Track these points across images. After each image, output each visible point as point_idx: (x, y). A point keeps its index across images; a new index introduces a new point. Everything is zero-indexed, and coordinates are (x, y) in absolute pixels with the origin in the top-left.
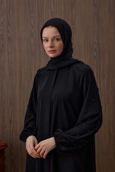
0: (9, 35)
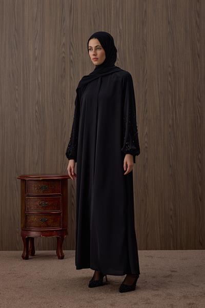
0: (72, 58)
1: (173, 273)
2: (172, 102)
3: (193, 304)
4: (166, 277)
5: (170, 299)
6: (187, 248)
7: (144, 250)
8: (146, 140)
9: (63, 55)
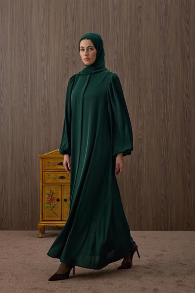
1: (164, 253)
2: (164, 99)
3: (181, 281)
4: (157, 256)
5: (160, 276)
6: (177, 229)
7: (138, 230)
8: (140, 132)
9: (67, 56)
